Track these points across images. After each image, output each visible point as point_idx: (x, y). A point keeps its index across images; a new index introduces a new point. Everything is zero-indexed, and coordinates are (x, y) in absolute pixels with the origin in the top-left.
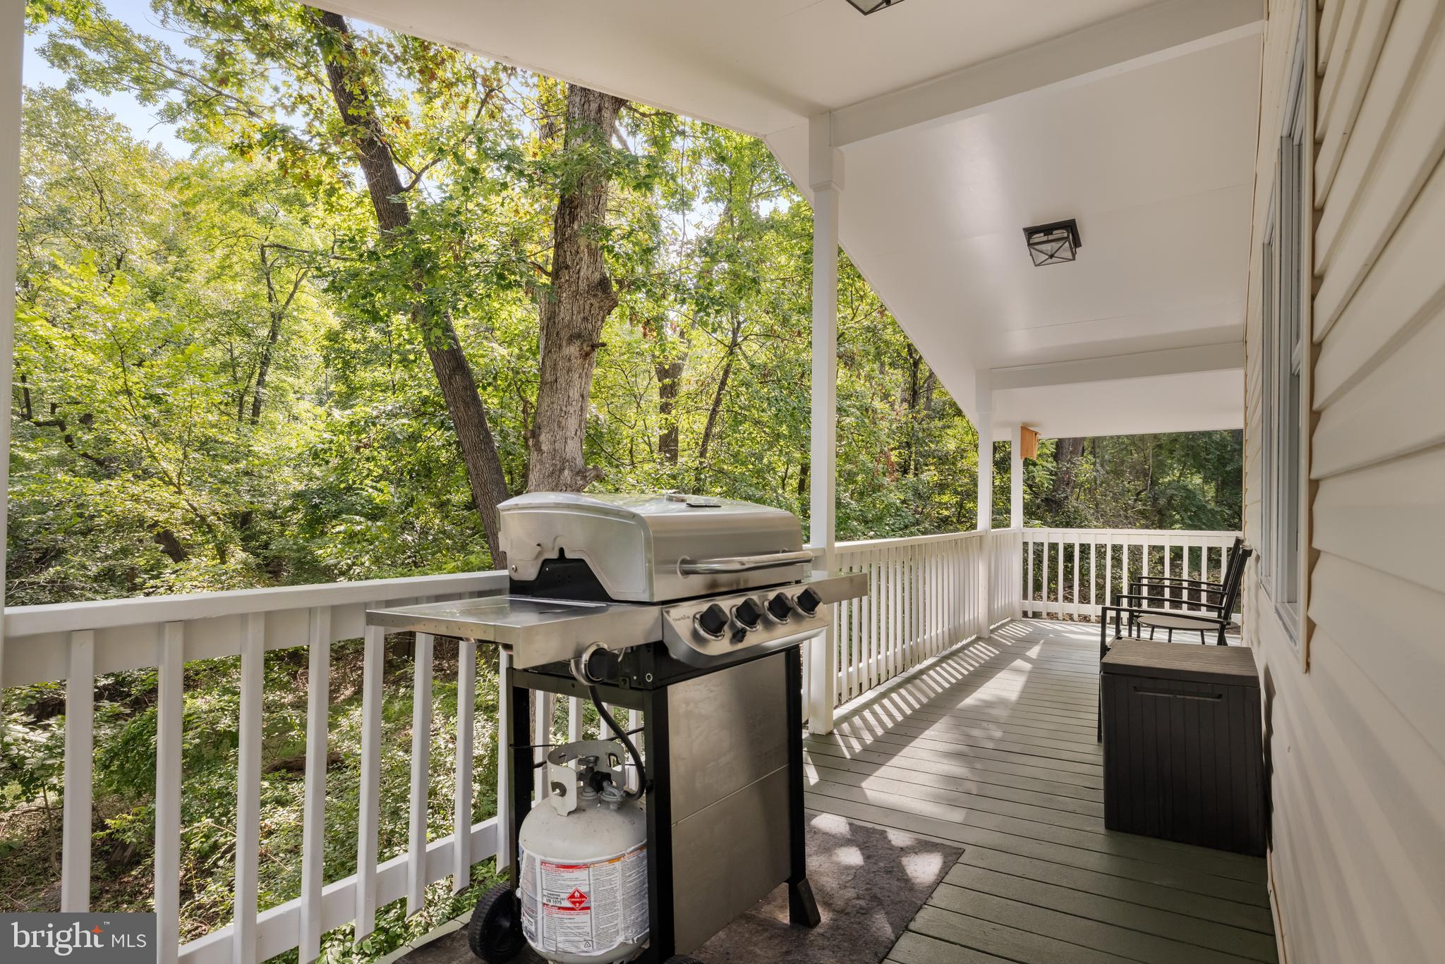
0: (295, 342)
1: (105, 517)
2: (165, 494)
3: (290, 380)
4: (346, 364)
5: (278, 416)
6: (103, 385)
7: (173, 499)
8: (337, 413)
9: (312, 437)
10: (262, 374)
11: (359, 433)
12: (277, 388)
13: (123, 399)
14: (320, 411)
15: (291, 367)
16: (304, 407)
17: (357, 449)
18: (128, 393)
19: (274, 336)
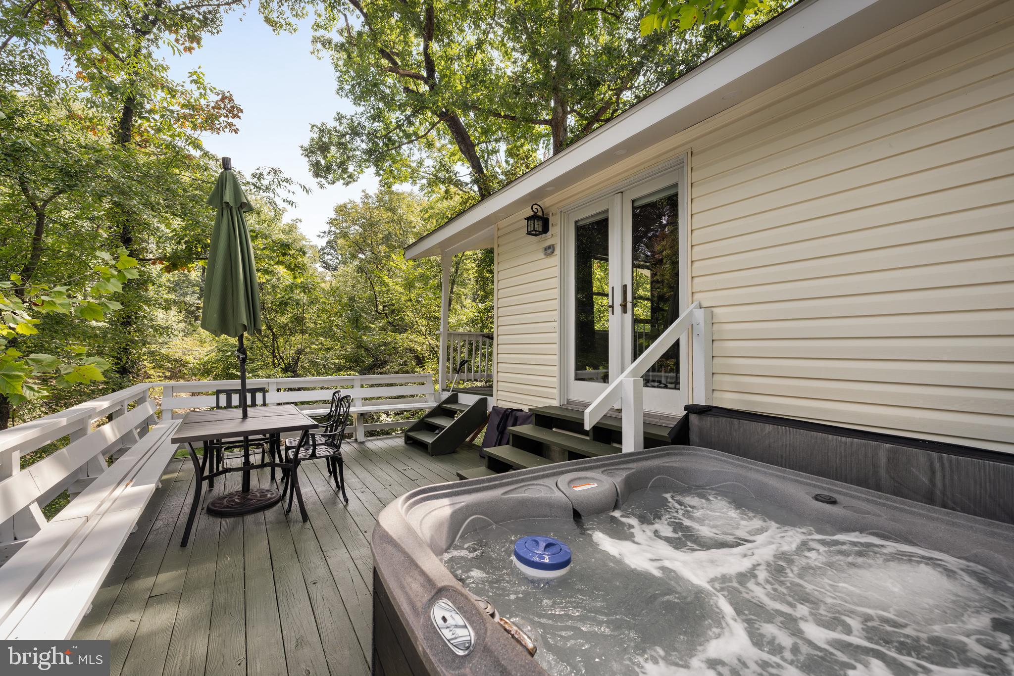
0: (465, 275)
1: (402, 348)
2: (421, 339)
3: (463, 290)
4: (484, 283)
5: (458, 307)
6: (404, 298)
7: (423, 341)
8: (480, 305)
9: (471, 315)
10: (452, 289)
11: (487, 313)
12: (457, 294)
13: (409, 303)
14: (474, 304)
15: (464, 285)
16: (468, 302)
17: (487, 319)
18: (410, 300)
19: (456, 272)
